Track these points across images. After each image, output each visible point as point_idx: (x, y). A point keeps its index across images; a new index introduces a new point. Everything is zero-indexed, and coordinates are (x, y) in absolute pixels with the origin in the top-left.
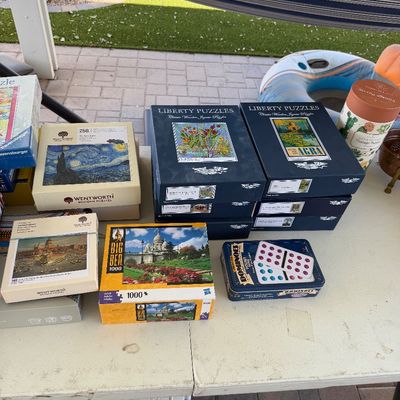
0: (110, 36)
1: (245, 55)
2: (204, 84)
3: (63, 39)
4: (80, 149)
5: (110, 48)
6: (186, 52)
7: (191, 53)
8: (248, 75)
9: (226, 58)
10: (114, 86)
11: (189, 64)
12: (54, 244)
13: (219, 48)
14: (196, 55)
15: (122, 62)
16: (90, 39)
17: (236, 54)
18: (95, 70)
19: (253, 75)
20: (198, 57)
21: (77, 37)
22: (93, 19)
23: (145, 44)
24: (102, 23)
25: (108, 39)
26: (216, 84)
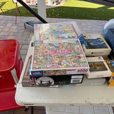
0: (58, 15)
1: (96, 20)
2: (86, 27)
4: (91, 40)
5: (59, 18)
6: (80, 19)
7: (81, 19)
8: (99, 25)
9: (91, 20)
11: (81, 22)
12: (96, 64)
13: (89, 18)
16: (53, 16)
17: (94, 19)
19: (100, 25)
20: (83, 20)
21: (50, 15)
22: (53, 10)
23: (68, 17)
24: (56, 11)
25: (58, 16)
26: (90, 27)
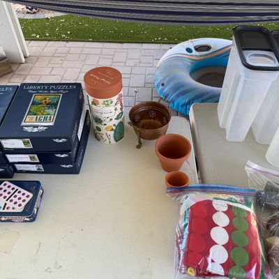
0: (69, 33)
2: (123, 64)
3: (38, 36)
5: (67, 41)
6: (118, 42)
7: (121, 43)
9: (145, 46)
10: (61, 67)
11: (117, 50)
13: (142, 39)
14: (125, 44)
15: (72, 50)
16: (56, 35)
17: (152, 43)
18: (53, 56)
20: (125, 45)
21: (47, 35)
23: (91, 37)
24: (67, 24)
25: (68, 35)
26: (132, 64)
